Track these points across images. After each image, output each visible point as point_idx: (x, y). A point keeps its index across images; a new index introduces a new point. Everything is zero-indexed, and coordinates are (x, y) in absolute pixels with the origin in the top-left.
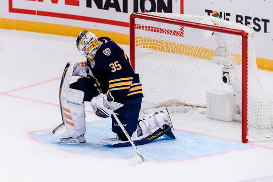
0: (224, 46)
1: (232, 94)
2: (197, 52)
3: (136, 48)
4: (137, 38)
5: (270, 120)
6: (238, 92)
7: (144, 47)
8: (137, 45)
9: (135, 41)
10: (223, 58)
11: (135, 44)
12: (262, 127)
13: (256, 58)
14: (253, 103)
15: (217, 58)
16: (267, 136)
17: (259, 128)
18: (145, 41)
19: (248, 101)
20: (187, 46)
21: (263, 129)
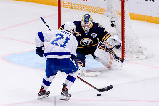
0: (111, 6)
1: (116, 33)
2: (96, 10)
3: (62, 8)
4: (62, 2)
5: (137, 48)
6: (119, 32)
7: (66, 7)
8: (62, 6)
9: (61, 4)
10: (110, 13)
11: (61, 5)
12: (133, 52)
13: (129, 13)
14: (128, 38)
15: (107, 13)
16: (136, 57)
17: (131, 52)
18: (66, 4)
19: (125, 37)
20: (90, 7)
21: (133, 53)
